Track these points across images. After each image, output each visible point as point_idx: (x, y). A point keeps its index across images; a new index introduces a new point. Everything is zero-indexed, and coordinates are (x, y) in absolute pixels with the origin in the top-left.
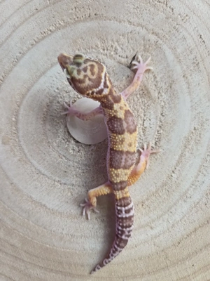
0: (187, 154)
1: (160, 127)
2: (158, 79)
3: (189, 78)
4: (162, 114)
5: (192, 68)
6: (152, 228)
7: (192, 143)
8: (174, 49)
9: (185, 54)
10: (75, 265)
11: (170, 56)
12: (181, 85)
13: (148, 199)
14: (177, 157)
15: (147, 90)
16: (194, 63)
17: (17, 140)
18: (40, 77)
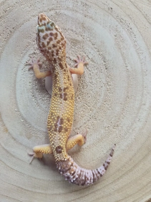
0: (124, 51)
1: (98, 51)
2: (74, 30)
3: (88, 14)
4: (93, 45)
5: (85, 9)
6: (144, 105)
7: (121, 43)
8: (68, 8)
9: (75, 5)
10: (127, 163)
11: (69, 13)
12: (88, 23)
13: (128, 93)
14: (121, 57)
15: (74, 40)
16: (84, 5)
17: (34, 129)
18: (15, 86)
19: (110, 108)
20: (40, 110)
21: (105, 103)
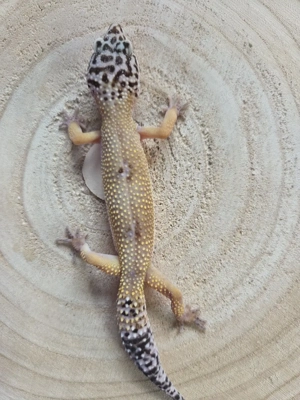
0: (256, 138)
1: (202, 125)
2: (165, 72)
3: (200, 48)
4: (195, 110)
5: (197, 35)
6: (270, 254)
7: (252, 120)
8: (162, 27)
9: (178, 24)
10: (205, 360)
11: (163, 38)
12: (196, 62)
13: (242, 221)
14: (245, 148)
15: (160, 92)
16: (195, 28)
17: (43, 246)
18: (26, 154)
19: (198, 243)
20: (61, 211)
21: (190, 231)
